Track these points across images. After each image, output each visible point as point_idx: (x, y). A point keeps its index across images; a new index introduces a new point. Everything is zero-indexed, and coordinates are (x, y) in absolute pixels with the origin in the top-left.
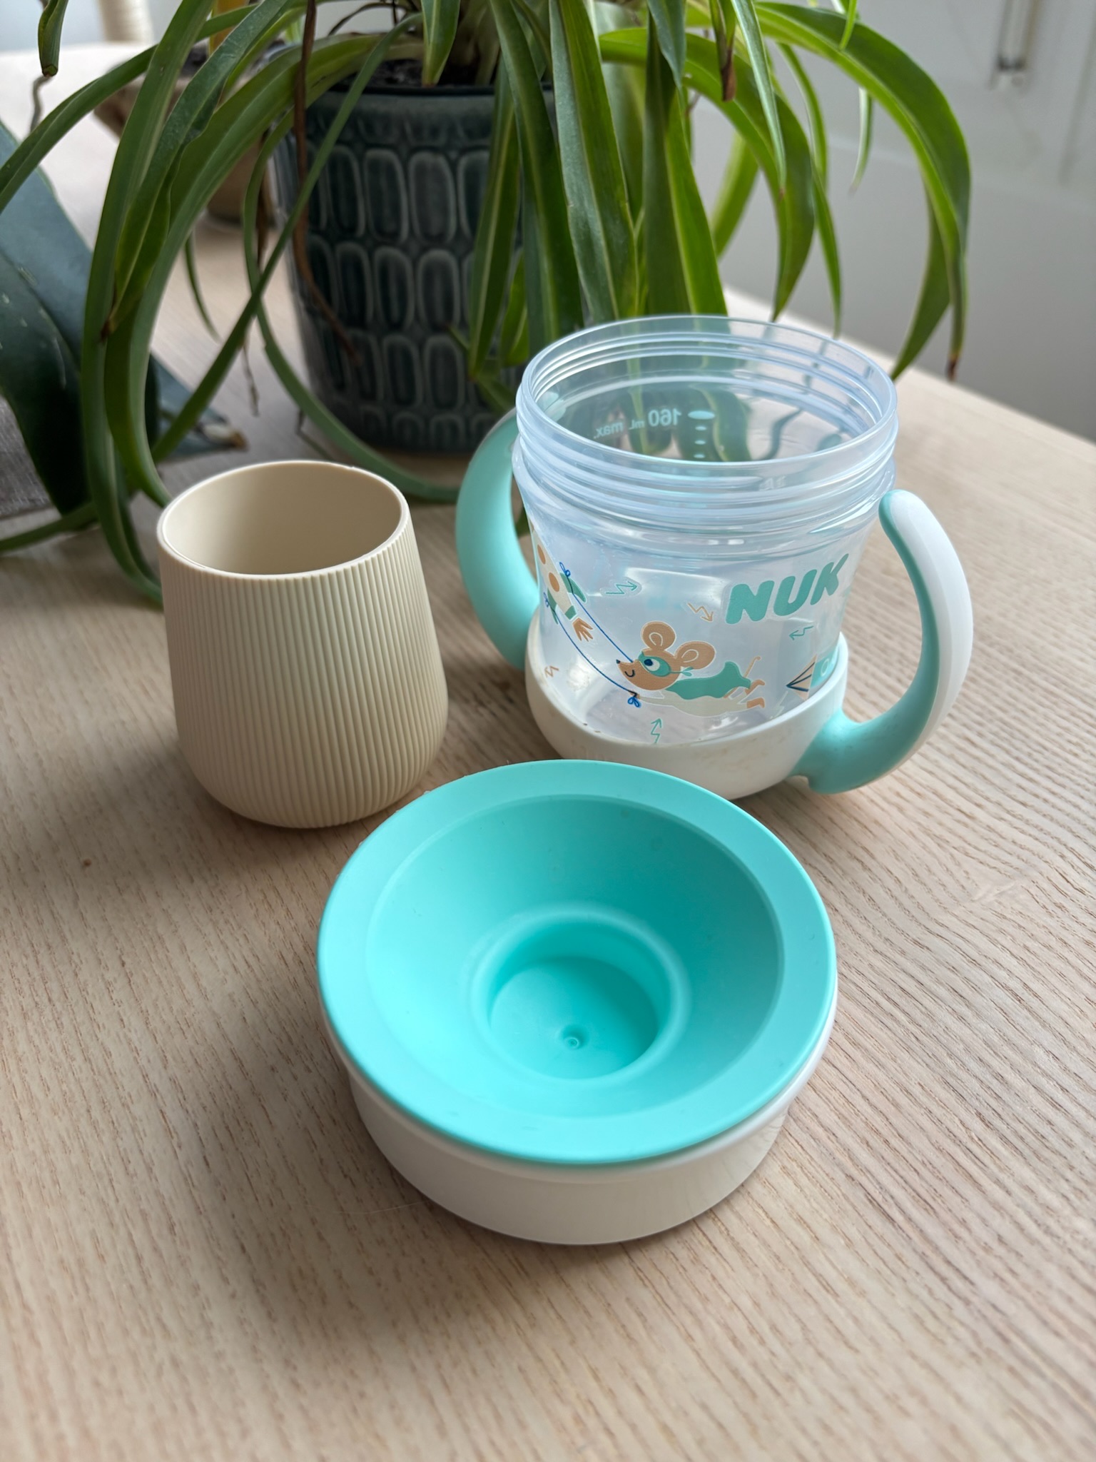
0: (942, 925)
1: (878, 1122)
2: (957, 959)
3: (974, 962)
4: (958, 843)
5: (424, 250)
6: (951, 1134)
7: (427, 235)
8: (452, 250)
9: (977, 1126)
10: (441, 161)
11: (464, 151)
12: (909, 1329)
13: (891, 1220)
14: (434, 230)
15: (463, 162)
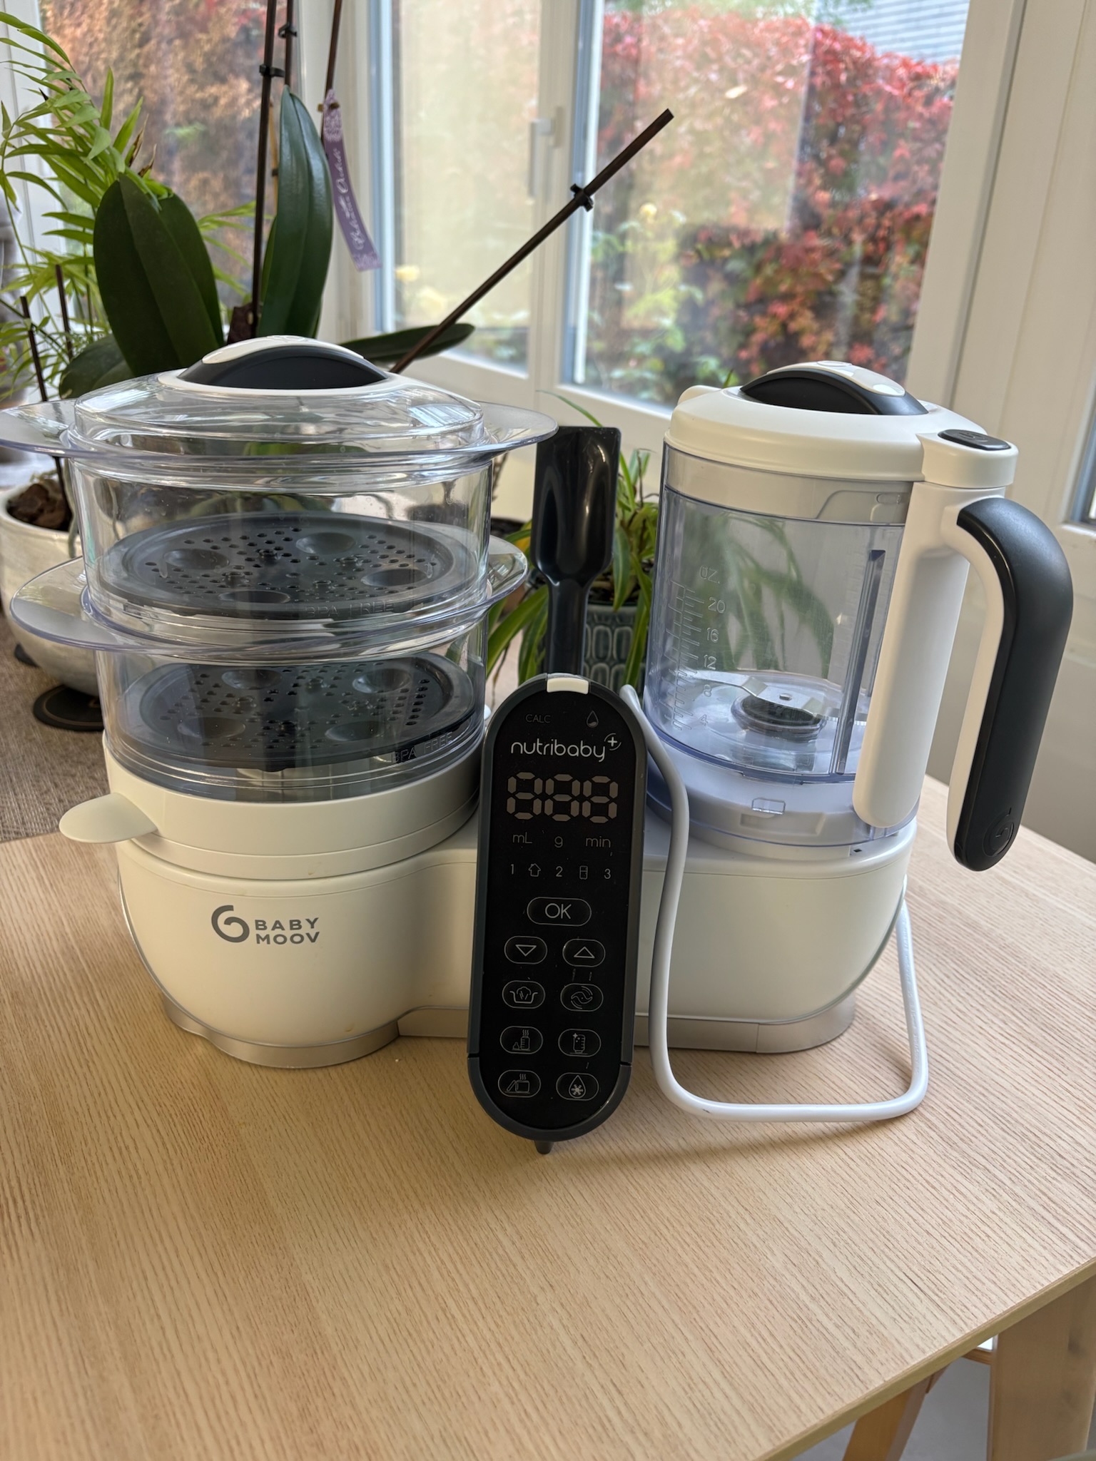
5: (595, 663)
7: (597, 657)
8: (608, 664)
10: (608, 630)
11: (618, 626)
14: (601, 655)
15: (617, 630)
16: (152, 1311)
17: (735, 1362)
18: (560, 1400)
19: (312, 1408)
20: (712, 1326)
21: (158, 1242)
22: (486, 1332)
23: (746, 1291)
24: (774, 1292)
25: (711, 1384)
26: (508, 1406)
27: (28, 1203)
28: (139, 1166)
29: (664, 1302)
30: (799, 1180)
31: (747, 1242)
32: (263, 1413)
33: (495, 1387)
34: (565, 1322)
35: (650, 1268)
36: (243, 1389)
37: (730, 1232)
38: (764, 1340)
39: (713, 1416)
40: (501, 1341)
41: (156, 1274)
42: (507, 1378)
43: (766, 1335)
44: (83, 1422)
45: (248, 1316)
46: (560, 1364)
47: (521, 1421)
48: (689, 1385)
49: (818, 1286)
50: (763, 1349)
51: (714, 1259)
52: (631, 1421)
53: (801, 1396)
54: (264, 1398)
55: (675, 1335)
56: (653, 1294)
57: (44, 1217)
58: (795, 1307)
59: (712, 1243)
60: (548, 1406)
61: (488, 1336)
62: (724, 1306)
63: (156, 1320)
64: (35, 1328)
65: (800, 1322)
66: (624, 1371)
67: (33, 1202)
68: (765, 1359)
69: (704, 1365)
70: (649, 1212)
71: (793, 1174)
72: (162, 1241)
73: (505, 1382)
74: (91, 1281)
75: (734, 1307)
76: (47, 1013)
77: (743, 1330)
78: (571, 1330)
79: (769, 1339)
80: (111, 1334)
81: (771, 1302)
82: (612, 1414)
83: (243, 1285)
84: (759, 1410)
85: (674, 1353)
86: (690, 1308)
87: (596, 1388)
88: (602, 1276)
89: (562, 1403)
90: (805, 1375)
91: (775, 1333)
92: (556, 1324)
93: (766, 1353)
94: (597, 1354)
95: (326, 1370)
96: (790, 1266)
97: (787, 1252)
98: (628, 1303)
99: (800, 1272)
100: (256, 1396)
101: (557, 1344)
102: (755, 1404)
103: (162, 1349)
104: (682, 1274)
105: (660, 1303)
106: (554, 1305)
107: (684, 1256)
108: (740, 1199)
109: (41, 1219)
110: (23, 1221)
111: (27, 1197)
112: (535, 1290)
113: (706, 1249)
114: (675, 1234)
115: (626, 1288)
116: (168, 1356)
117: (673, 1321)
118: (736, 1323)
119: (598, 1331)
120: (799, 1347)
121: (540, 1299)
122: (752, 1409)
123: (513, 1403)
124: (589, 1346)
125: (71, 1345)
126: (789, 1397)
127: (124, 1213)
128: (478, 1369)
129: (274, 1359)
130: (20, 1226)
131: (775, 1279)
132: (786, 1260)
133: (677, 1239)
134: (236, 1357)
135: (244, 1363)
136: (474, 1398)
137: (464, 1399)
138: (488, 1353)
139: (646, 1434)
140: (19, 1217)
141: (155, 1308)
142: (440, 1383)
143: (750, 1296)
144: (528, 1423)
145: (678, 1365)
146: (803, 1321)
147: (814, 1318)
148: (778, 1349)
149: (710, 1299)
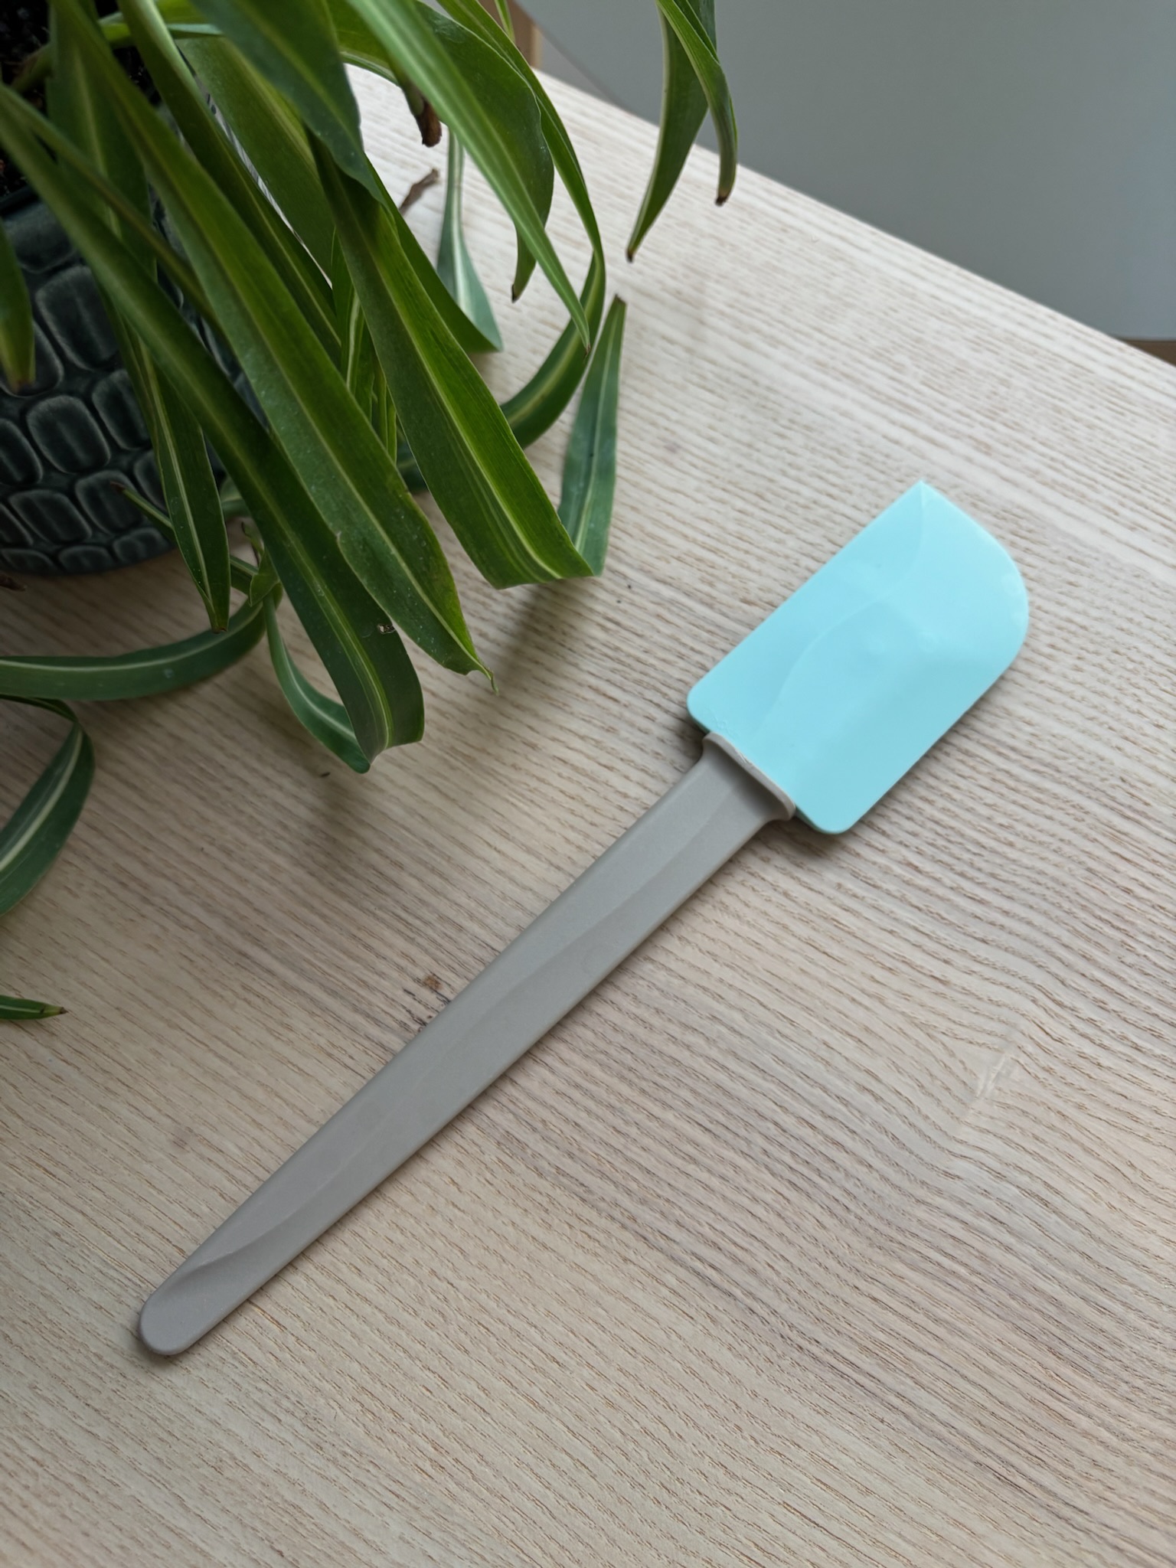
0: (961, 1142)
1: (981, 1397)
4: (945, 1025)
5: (29, 404)
11: (36, 283)
15: (43, 297)
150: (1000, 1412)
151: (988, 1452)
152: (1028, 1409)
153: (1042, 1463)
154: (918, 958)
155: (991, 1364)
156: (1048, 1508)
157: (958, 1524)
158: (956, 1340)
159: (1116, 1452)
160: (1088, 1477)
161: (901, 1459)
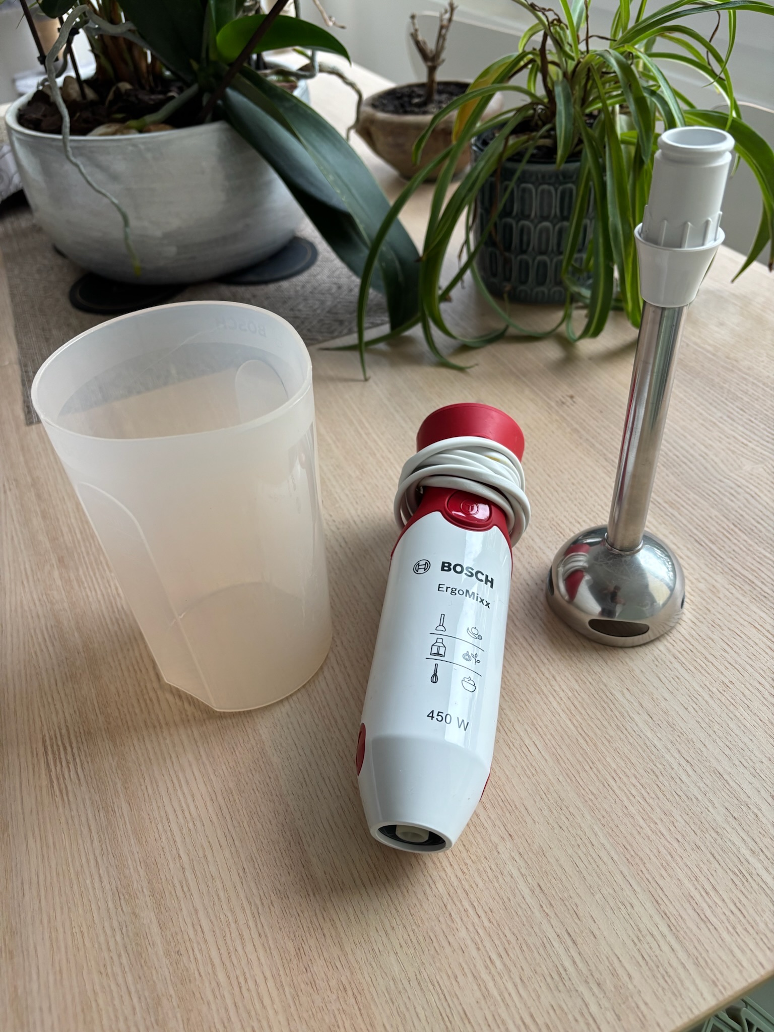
0: (729, 476)
1: (700, 524)
2: (733, 485)
3: (739, 486)
4: (739, 452)
6: (723, 528)
7: (542, 217)
8: (551, 222)
9: (732, 526)
12: (703, 567)
13: (701, 545)
14: (545, 214)
15: (561, 188)
16: (174, 851)
17: (680, 915)
18: (521, 948)
19: (306, 948)
20: (658, 878)
21: (178, 788)
22: (453, 879)
23: (689, 843)
24: (715, 845)
25: (659, 937)
26: (474, 952)
27: (75, 750)
28: (161, 717)
29: (613, 853)
30: (737, 732)
31: (689, 795)
32: (266, 951)
33: (463, 933)
34: (523, 871)
35: (599, 820)
36: (249, 927)
37: (672, 783)
38: (707, 893)
39: (661, 969)
40: (467, 887)
41: (177, 817)
42: (473, 924)
43: (709, 888)
44: (120, 956)
45: (252, 858)
46: (520, 913)
47: (487, 967)
48: (638, 938)
49: (758, 840)
50: (707, 903)
51: (658, 810)
52: (585, 971)
53: (743, 951)
54: (266, 936)
55: (623, 886)
56: (603, 845)
57: (88, 763)
58: (736, 860)
59: (656, 795)
60: (511, 955)
61: (456, 883)
62: (669, 858)
63: (177, 860)
64: (82, 866)
65: (741, 876)
66: (577, 921)
67: (79, 749)
68: (708, 913)
69: (651, 917)
70: (598, 763)
71: (731, 725)
72: (181, 786)
73: (471, 929)
74: (125, 823)
75: (679, 860)
76: (85, 577)
77: (686, 883)
78: (529, 879)
79: (712, 893)
80: (142, 873)
81: (713, 855)
82: (568, 964)
83: (247, 829)
84: (703, 963)
85: (623, 904)
86: (637, 860)
87: (552, 936)
88: (556, 826)
89: (522, 951)
90: (746, 929)
91: (717, 887)
92: (515, 873)
93: (710, 907)
94: (553, 903)
95: (318, 911)
96: (731, 819)
97: (727, 805)
98: (579, 852)
99: (740, 825)
100: (260, 935)
101: (517, 891)
102: (700, 959)
103: (182, 887)
104: (629, 825)
105: (609, 853)
106: (513, 854)
107: (630, 808)
108: (682, 751)
109: (86, 765)
110: (71, 766)
111: (74, 745)
112: (495, 839)
113: (651, 801)
114: (622, 785)
115: (578, 839)
116: (188, 894)
117: (622, 872)
118: (682, 877)
119: (553, 880)
120: (740, 902)
121: (501, 848)
122: (697, 964)
123: (478, 949)
124: (545, 895)
125: (110, 883)
126: (732, 952)
127: (150, 760)
128: (447, 914)
129: (273, 898)
130: (69, 771)
131: (717, 832)
132: (727, 813)
133: (622, 790)
134: (242, 895)
135: (250, 903)
136: (445, 944)
137: (436, 944)
138: (455, 899)
139: (599, 984)
140: (68, 763)
141: (177, 849)
142: (414, 927)
143: (693, 849)
144: (493, 970)
145: (627, 917)
146: (744, 876)
147: (754, 872)
148: (720, 903)
149: (655, 851)
150: (705, 528)
151: (695, 534)
152: (716, 532)
153: (713, 543)
154: (740, 438)
155: (709, 519)
156: (710, 553)
157: (674, 544)
158: (700, 511)
159: (744, 551)
160: (729, 552)
161: (664, 525)
